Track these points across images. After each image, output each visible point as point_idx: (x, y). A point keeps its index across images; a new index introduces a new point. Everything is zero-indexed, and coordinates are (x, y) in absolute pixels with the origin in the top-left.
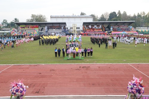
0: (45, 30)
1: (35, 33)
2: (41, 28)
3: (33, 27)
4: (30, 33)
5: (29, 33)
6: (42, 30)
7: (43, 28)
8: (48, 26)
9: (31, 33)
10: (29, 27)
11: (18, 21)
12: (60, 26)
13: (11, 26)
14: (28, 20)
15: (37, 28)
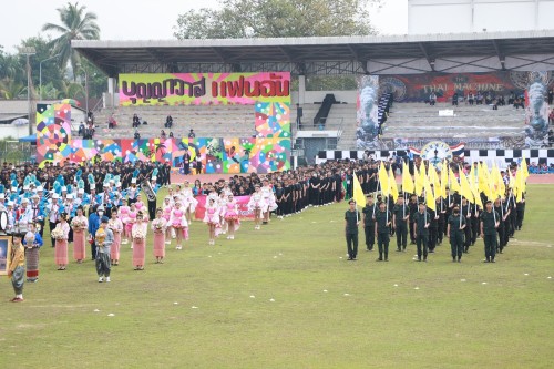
0: (361, 114)
1: (261, 145)
2: (320, 96)
3: (238, 89)
4: (214, 143)
5: (205, 141)
6: (321, 118)
7: (340, 95)
8: (382, 77)
9: (221, 148)
10: (201, 92)
11: (93, 33)
12: (505, 72)
13: (36, 83)
14: (194, 24)
15: (274, 93)
